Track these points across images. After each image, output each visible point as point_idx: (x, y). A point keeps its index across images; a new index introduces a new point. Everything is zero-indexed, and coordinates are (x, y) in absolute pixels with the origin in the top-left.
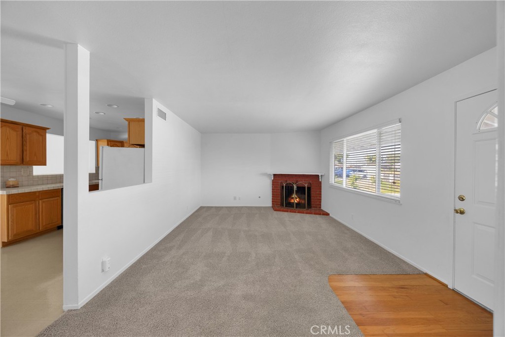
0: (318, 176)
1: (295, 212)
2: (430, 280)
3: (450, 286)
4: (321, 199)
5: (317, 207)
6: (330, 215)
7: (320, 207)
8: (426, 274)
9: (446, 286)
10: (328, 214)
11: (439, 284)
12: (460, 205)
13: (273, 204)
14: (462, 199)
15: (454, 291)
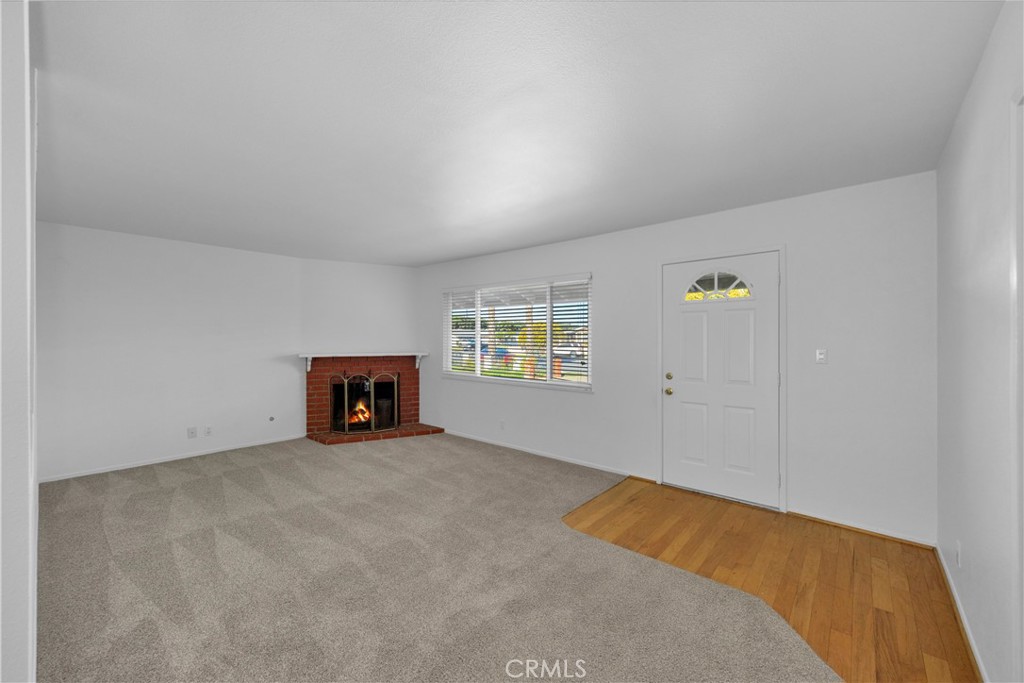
0: (414, 358)
1: (378, 438)
2: (637, 482)
3: (659, 482)
4: (418, 404)
5: (410, 421)
6: (446, 431)
7: (418, 420)
8: (630, 477)
9: (654, 483)
10: (441, 431)
11: (648, 484)
12: (668, 384)
13: (308, 430)
14: (669, 377)
15: (663, 485)
